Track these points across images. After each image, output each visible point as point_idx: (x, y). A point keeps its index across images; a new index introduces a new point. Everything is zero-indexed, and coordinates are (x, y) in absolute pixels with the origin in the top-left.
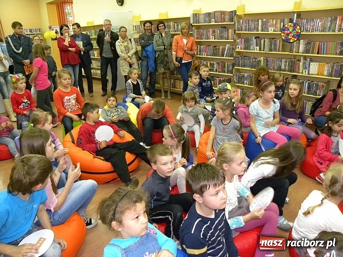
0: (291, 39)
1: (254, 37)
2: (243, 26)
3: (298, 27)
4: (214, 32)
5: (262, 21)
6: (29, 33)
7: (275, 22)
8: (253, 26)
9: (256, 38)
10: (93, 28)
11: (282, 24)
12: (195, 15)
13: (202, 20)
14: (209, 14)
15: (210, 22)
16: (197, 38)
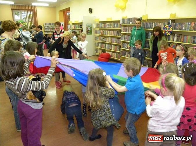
0: (167, 34)
1: (150, 32)
2: (145, 26)
3: (171, 28)
4: (131, 28)
5: (154, 24)
6: (49, 25)
7: (160, 24)
8: (149, 26)
9: (151, 32)
10: (78, 24)
11: (164, 25)
12: (123, 20)
13: (126, 22)
14: (129, 19)
15: (130, 23)
16: (124, 32)
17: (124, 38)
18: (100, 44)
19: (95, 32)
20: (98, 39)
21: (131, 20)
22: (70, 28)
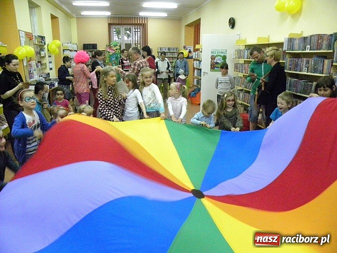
4: (307, 62)
12: (291, 40)
13: (296, 47)
14: (305, 39)
15: (305, 49)
16: (290, 69)
17: (290, 86)
18: (241, 95)
19: (235, 68)
20: (239, 82)
21: (308, 40)
22: (196, 57)
